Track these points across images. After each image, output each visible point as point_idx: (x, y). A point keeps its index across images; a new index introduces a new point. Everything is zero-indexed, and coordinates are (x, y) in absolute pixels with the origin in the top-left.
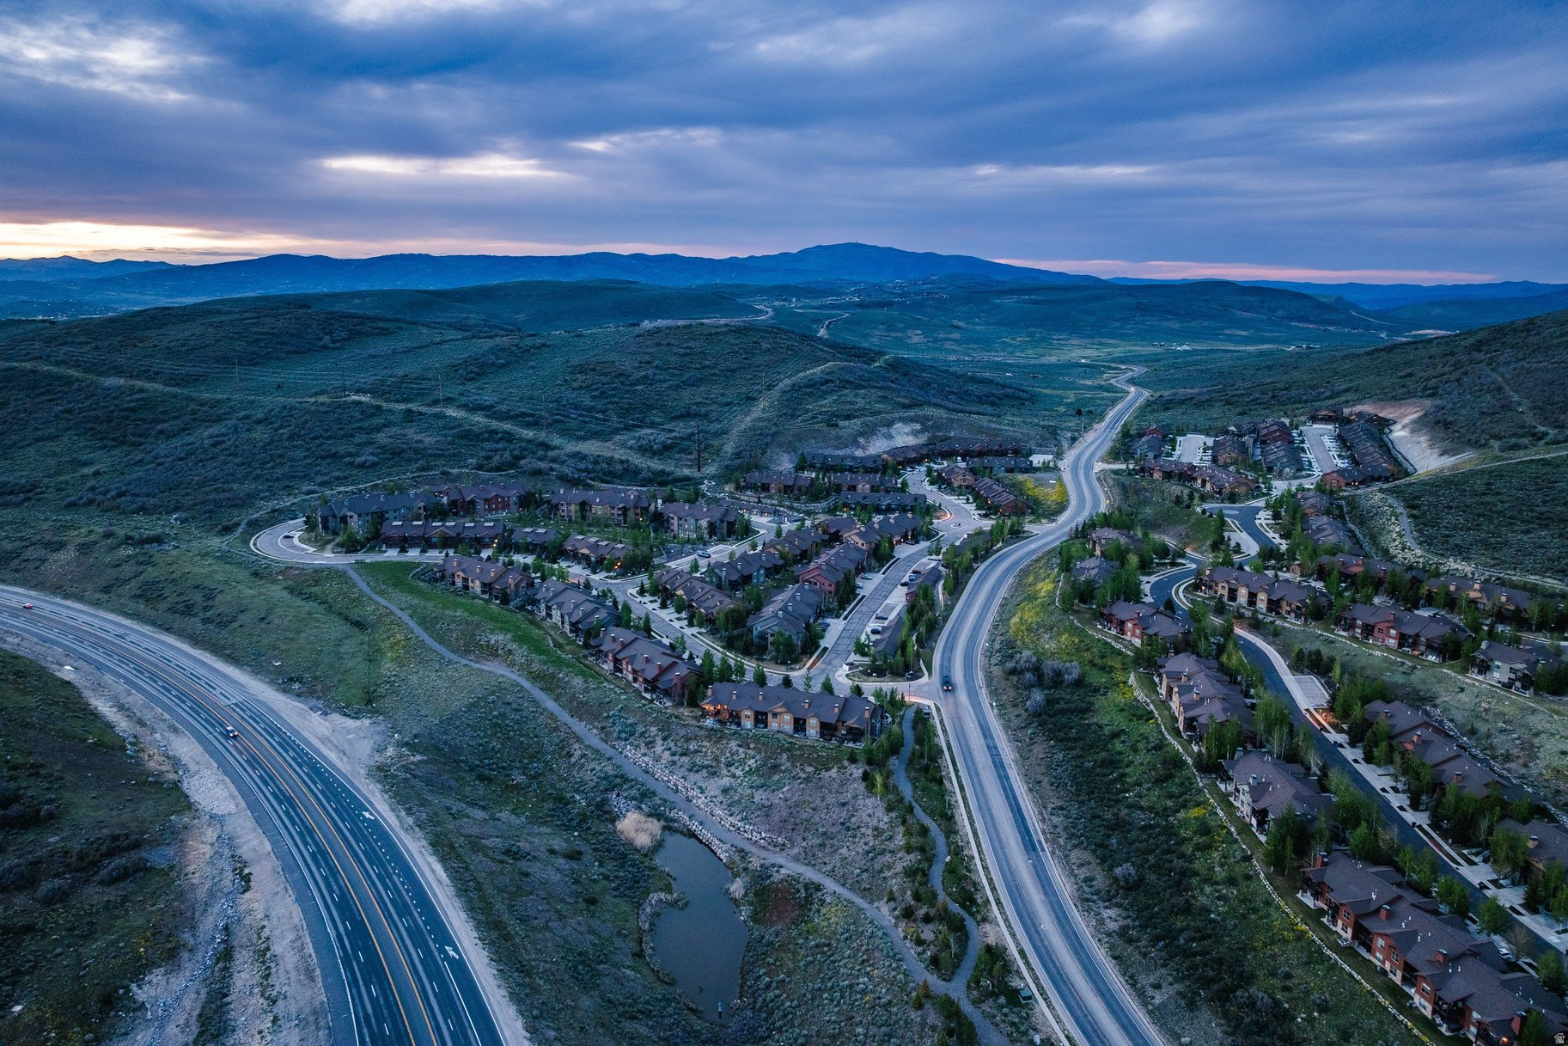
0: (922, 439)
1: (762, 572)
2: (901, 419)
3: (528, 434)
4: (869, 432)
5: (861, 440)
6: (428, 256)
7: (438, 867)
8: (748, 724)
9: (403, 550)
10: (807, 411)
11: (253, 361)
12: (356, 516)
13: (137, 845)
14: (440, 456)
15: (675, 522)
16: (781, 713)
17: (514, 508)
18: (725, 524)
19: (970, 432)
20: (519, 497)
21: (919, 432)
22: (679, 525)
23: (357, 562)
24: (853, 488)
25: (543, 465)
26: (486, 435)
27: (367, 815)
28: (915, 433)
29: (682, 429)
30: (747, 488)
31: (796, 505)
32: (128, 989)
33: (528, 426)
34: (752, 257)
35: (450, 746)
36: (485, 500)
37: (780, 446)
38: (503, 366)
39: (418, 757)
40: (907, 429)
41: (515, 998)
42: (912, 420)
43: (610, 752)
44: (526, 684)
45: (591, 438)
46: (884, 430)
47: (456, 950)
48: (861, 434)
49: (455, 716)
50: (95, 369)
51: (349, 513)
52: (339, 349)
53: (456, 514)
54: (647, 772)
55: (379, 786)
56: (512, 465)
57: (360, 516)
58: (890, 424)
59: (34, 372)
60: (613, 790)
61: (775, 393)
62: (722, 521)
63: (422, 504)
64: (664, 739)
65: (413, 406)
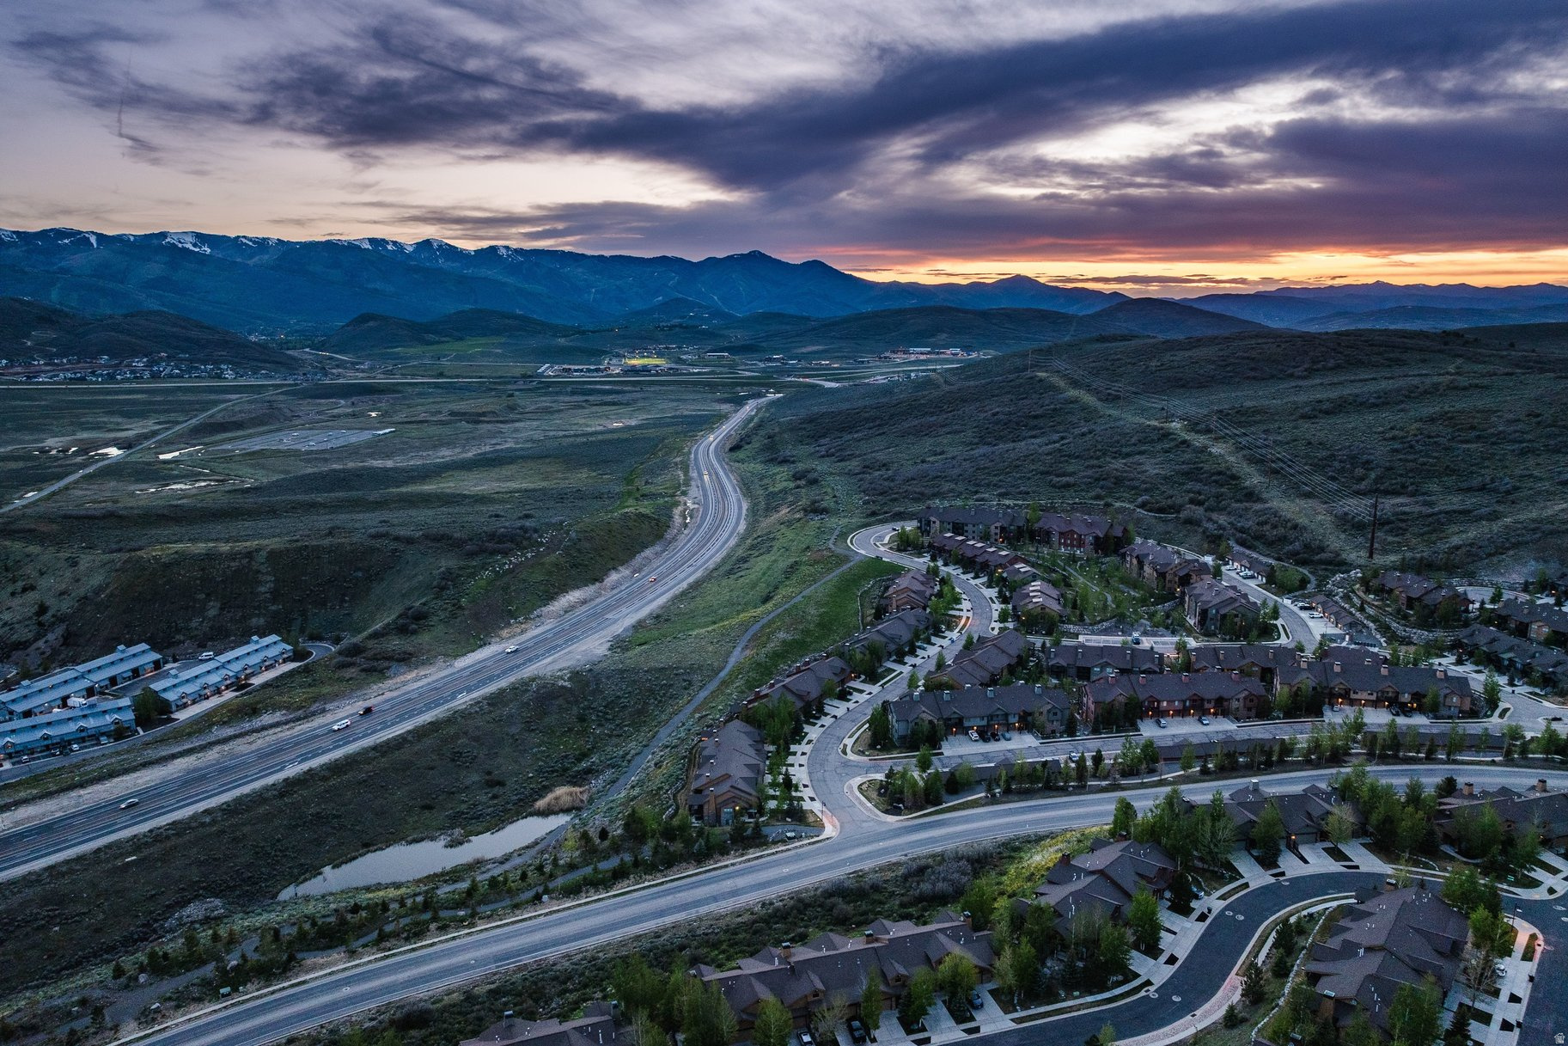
1: (1109, 670)
3: (1255, 481)
20: (1096, 538)
23: (881, 558)
30: (1374, 590)
32: (266, 712)
33: (1271, 473)
39: (566, 684)
43: (658, 741)
44: (724, 674)
59: (1041, 381)
60: (613, 767)
65: (1199, 439)
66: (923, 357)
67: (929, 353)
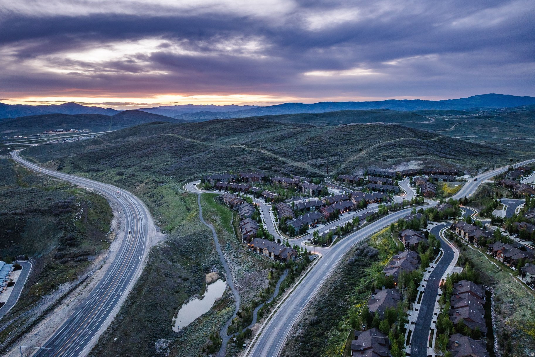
0: (422, 167)
1: (314, 207)
2: (415, 159)
3: (281, 159)
4: (397, 164)
5: (394, 166)
6: (333, 103)
7: (140, 273)
8: (258, 252)
9: (220, 191)
10: (379, 155)
11: (227, 135)
12: (212, 180)
13: (88, 255)
14: (251, 164)
15: (304, 189)
16: (266, 250)
17: (260, 181)
18: (318, 191)
19: (442, 165)
20: (262, 178)
21: (421, 164)
22: (305, 190)
23: (204, 193)
24: (376, 183)
25: (279, 169)
26: (268, 159)
27: (139, 257)
28: (419, 165)
29: (331, 159)
30: (338, 180)
31: (351, 187)
32: (59, 285)
33: (283, 156)
34: (449, 100)
35: (179, 244)
36: (251, 178)
37: (361, 166)
38: (289, 137)
39: (168, 246)
40: (416, 163)
41: (122, 308)
42: (420, 160)
43: (221, 254)
44: (214, 231)
45: (300, 161)
46: (405, 163)
47: (122, 294)
48: (394, 164)
49: (186, 237)
50: (186, 137)
51: (210, 179)
52: (252, 132)
53: (243, 182)
54: (226, 261)
55: (150, 251)
56: (271, 168)
57: (213, 180)
58: (408, 161)
59: (172, 137)
60: (214, 265)
61: (371, 148)
62: (317, 190)
63: (232, 178)
64: (235, 252)
65: (254, 149)
66: (61, 133)
67: (63, 131)
